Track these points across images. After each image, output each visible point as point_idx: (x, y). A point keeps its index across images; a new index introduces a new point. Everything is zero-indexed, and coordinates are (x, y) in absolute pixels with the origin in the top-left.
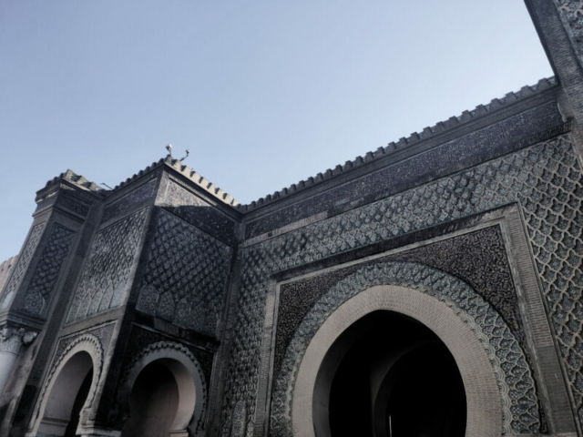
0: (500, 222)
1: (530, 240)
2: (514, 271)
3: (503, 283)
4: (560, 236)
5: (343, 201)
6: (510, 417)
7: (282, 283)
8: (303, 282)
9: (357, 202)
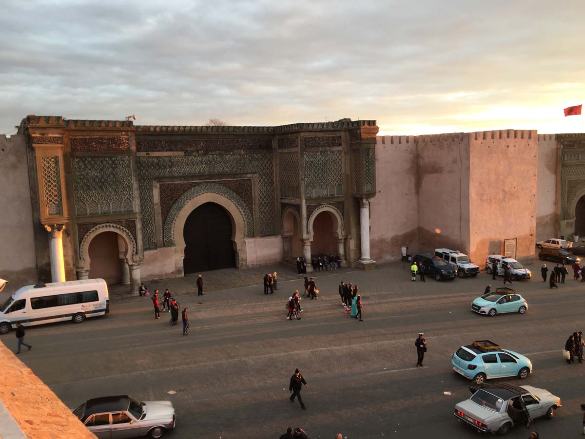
0: (252, 178)
1: (259, 186)
2: (253, 195)
3: (250, 198)
4: (265, 187)
5: (192, 149)
6: (246, 234)
7: (160, 183)
8: (173, 184)
9: (200, 152)
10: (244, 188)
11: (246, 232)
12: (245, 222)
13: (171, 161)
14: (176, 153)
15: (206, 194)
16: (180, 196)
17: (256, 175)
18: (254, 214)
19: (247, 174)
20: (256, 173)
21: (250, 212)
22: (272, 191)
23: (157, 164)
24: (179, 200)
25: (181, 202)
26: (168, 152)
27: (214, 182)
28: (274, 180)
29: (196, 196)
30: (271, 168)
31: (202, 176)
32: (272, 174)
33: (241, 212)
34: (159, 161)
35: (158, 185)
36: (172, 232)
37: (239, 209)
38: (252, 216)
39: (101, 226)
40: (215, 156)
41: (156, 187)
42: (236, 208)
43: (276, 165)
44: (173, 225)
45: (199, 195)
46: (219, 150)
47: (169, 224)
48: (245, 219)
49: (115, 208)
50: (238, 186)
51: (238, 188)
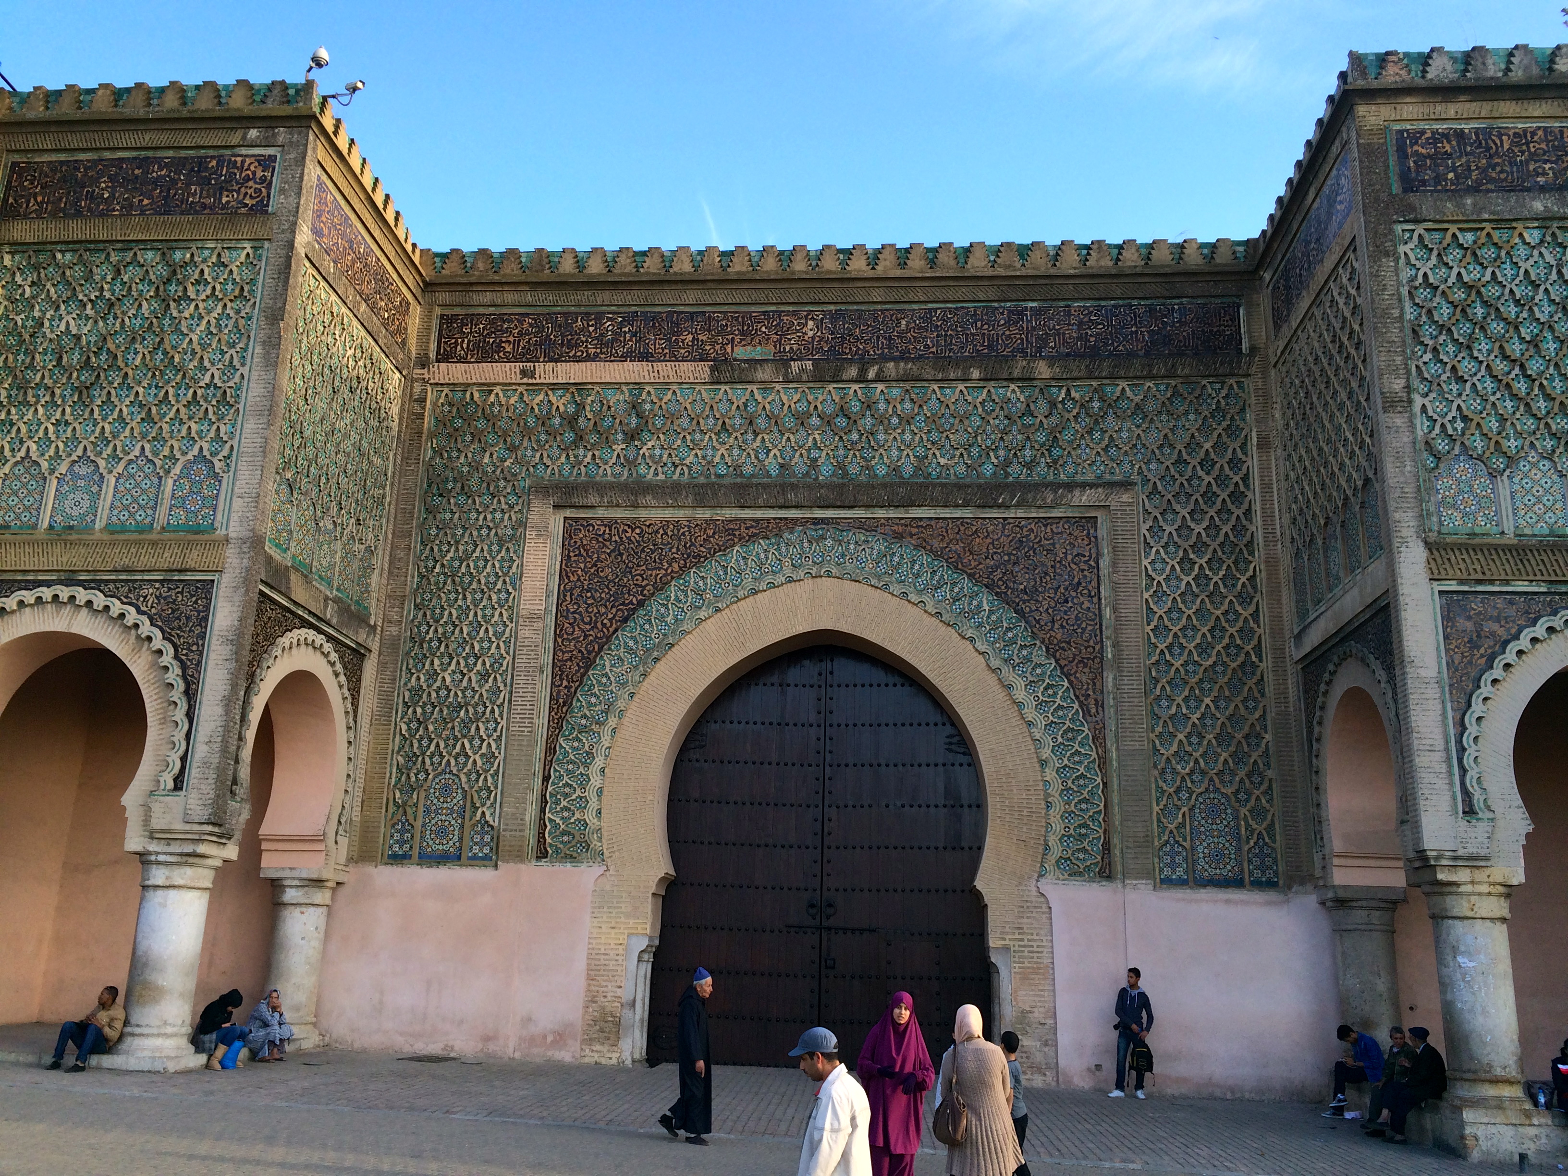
0: (1099, 515)
1: (1145, 562)
2: (1107, 612)
3: (1084, 630)
4: (1192, 569)
5: (757, 352)
6: (1057, 851)
7: (568, 513)
8: (632, 525)
9: (795, 366)
10: (1051, 571)
11: (1053, 840)
12: (1050, 774)
13: (635, 406)
14: (666, 370)
15: (809, 583)
16: (661, 586)
17: (1126, 498)
18: (1111, 725)
19: (1070, 486)
20: (1126, 485)
21: (1087, 713)
22: (1244, 598)
23: (571, 421)
24: (655, 606)
25: (662, 618)
26: (628, 365)
27: (861, 525)
28: (1257, 526)
29: (755, 592)
30: (1235, 463)
31: (794, 487)
32: (1237, 496)
33: (1019, 705)
34: (581, 406)
35: (556, 523)
36: (596, 781)
37: (1008, 687)
38: (1099, 738)
39: (30, 596)
40: (880, 387)
41: (543, 531)
42: (992, 679)
43: (1264, 444)
44: (606, 742)
45: (772, 586)
46: (904, 357)
47: (584, 730)
48: (1046, 753)
49: (126, 508)
50: (1009, 554)
51: (1009, 567)
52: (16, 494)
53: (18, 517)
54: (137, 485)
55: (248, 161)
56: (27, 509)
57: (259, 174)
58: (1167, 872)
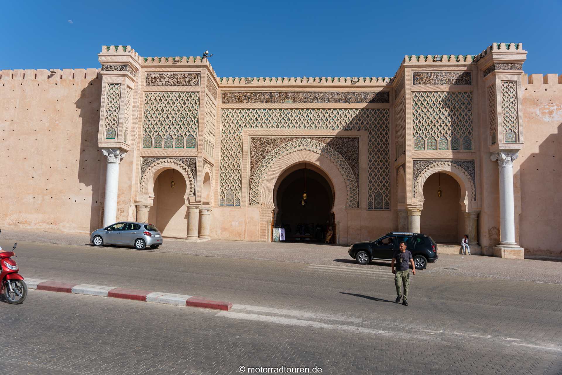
0: (359, 137)
2: (360, 157)
3: (356, 160)
4: (377, 148)
5: (290, 101)
7: (252, 136)
9: (298, 105)
10: (349, 148)
11: (348, 202)
12: (348, 189)
14: (271, 105)
15: (301, 151)
16: (271, 151)
17: (365, 133)
18: (360, 179)
20: (365, 131)
21: (356, 177)
22: (387, 154)
24: (270, 156)
25: (272, 158)
26: (263, 104)
27: (312, 139)
29: (290, 153)
30: (386, 127)
31: (298, 131)
32: (386, 133)
33: (343, 175)
35: (249, 138)
36: (260, 191)
37: (340, 172)
38: (358, 182)
39: (162, 160)
41: (247, 140)
42: (337, 170)
44: (261, 183)
45: (294, 152)
47: (257, 181)
48: (347, 185)
49: (178, 144)
50: (341, 145)
51: (341, 147)
52: (157, 141)
53: (158, 146)
54: (180, 140)
55: (194, 74)
56: (160, 144)
57: (197, 77)
58: (369, 207)
